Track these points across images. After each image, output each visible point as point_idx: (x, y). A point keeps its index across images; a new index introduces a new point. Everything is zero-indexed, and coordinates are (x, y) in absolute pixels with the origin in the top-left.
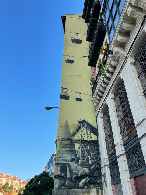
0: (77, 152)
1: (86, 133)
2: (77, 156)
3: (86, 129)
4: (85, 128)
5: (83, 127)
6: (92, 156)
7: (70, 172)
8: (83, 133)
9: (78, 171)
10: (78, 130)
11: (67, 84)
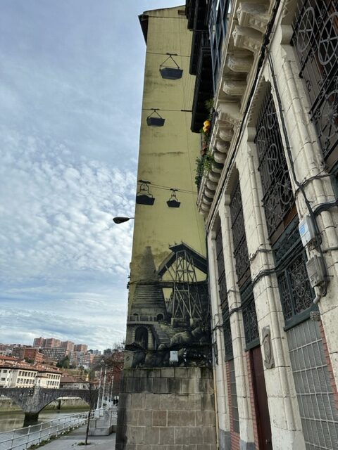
0: (167, 305)
1: (185, 268)
2: (168, 310)
3: (185, 261)
4: (184, 259)
5: (181, 258)
6: (195, 312)
7: (154, 338)
8: (180, 268)
9: (169, 337)
10: (169, 264)
11: (150, 172)
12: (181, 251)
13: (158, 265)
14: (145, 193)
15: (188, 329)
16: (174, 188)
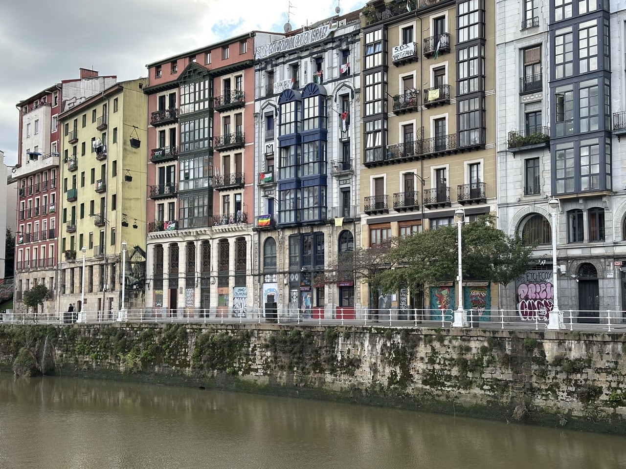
0: (132, 270)
1: (139, 256)
4: (138, 252)
6: (142, 273)
8: (137, 256)
9: (133, 280)
10: (133, 254)
11: (127, 209)
12: (137, 248)
13: (130, 255)
14: (125, 220)
15: (139, 278)
16: (136, 218)
